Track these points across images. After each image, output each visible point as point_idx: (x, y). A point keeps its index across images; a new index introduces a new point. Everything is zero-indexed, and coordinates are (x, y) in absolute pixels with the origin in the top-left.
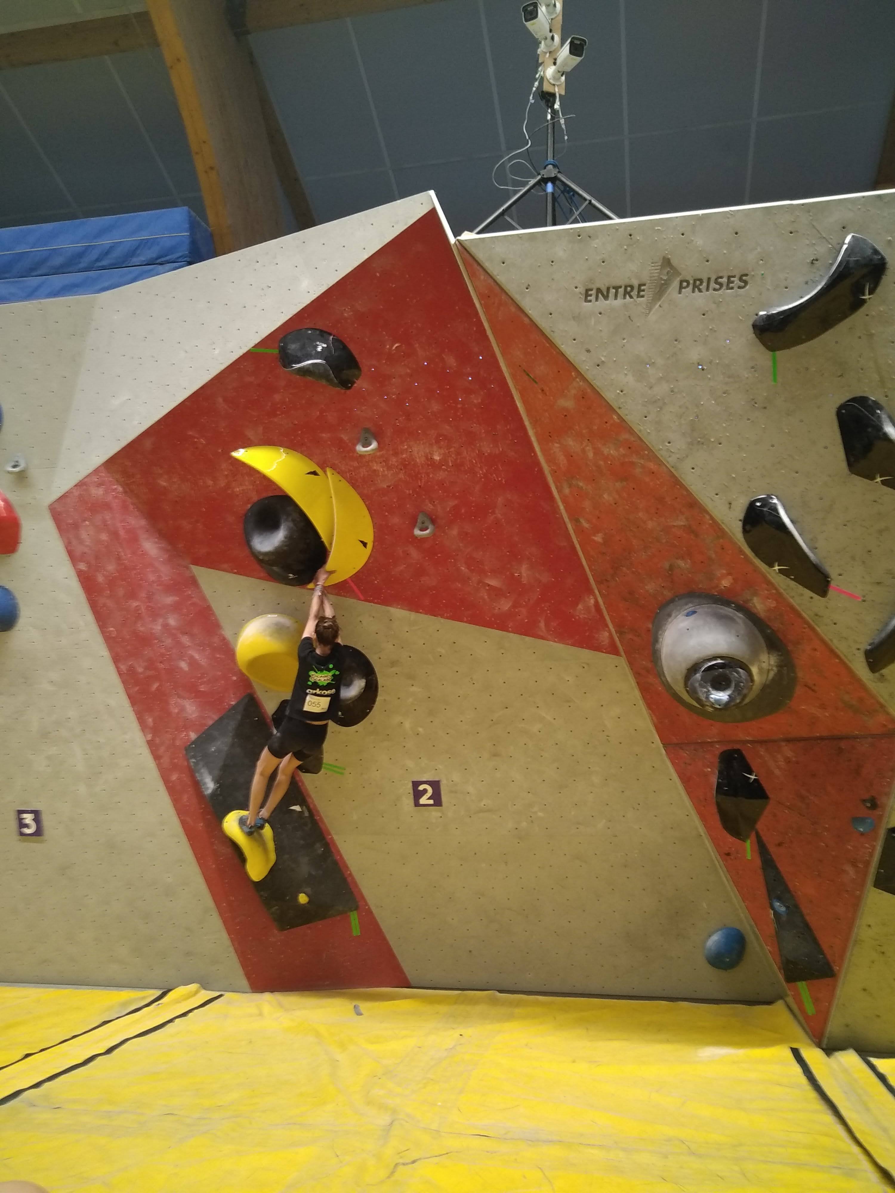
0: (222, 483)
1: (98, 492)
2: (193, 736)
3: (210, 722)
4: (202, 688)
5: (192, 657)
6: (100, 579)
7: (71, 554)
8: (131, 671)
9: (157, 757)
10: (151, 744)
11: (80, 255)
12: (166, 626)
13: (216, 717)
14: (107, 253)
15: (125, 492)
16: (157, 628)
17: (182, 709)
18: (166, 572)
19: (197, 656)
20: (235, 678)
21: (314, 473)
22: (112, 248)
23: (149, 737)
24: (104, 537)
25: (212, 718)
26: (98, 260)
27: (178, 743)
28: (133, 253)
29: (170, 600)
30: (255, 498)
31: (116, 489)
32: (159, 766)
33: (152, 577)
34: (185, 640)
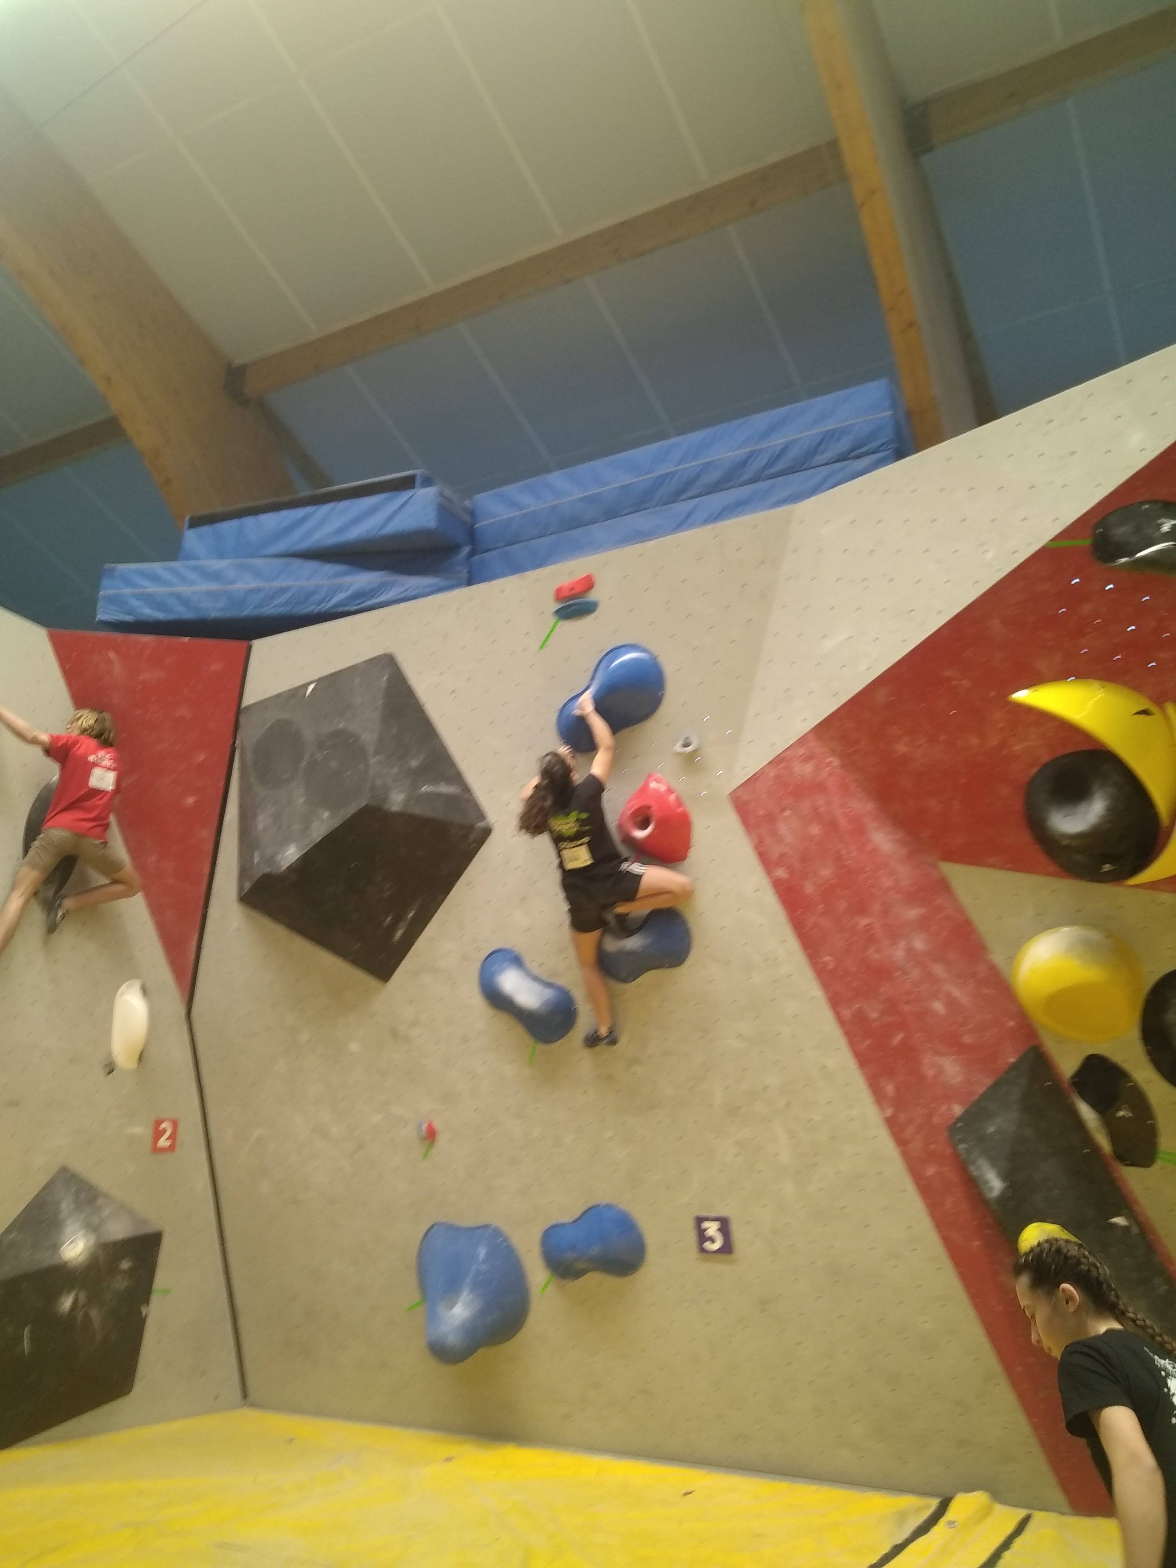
0: (994, 741)
1: (804, 770)
2: (958, 1110)
3: (981, 1090)
4: (967, 1039)
5: (949, 995)
6: (809, 888)
7: (763, 857)
8: (860, 1018)
9: (901, 1142)
10: (892, 1124)
11: (743, 464)
12: (910, 950)
13: (988, 1082)
14: (779, 456)
15: (843, 766)
16: (899, 953)
17: (940, 1071)
18: (905, 874)
19: (956, 993)
20: (1012, 1023)
21: (1145, 712)
22: (785, 449)
23: (889, 1112)
24: (815, 830)
25: (983, 1083)
26: (768, 466)
27: (936, 1120)
28: (813, 451)
29: (913, 913)
30: (1045, 757)
31: (830, 763)
32: (906, 1155)
33: (887, 882)
34: (938, 970)
